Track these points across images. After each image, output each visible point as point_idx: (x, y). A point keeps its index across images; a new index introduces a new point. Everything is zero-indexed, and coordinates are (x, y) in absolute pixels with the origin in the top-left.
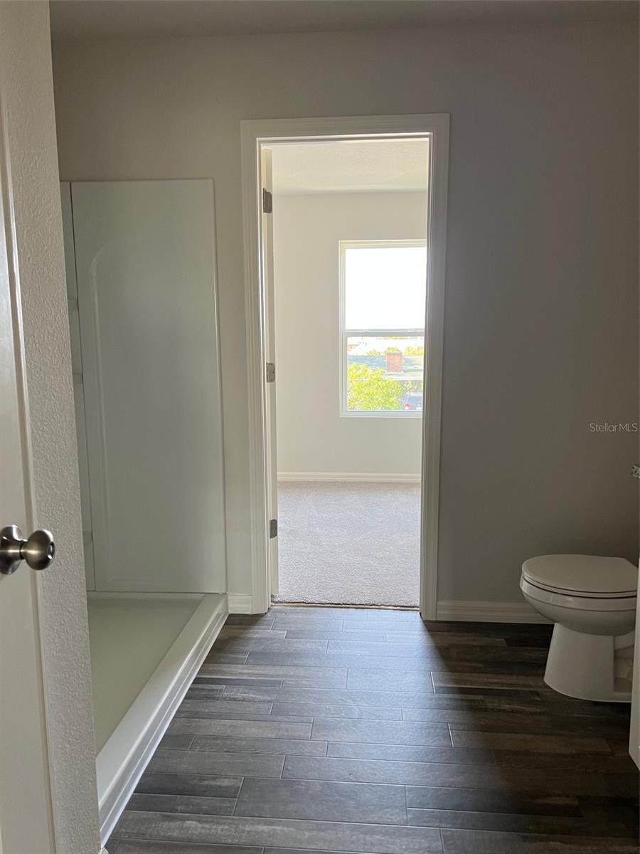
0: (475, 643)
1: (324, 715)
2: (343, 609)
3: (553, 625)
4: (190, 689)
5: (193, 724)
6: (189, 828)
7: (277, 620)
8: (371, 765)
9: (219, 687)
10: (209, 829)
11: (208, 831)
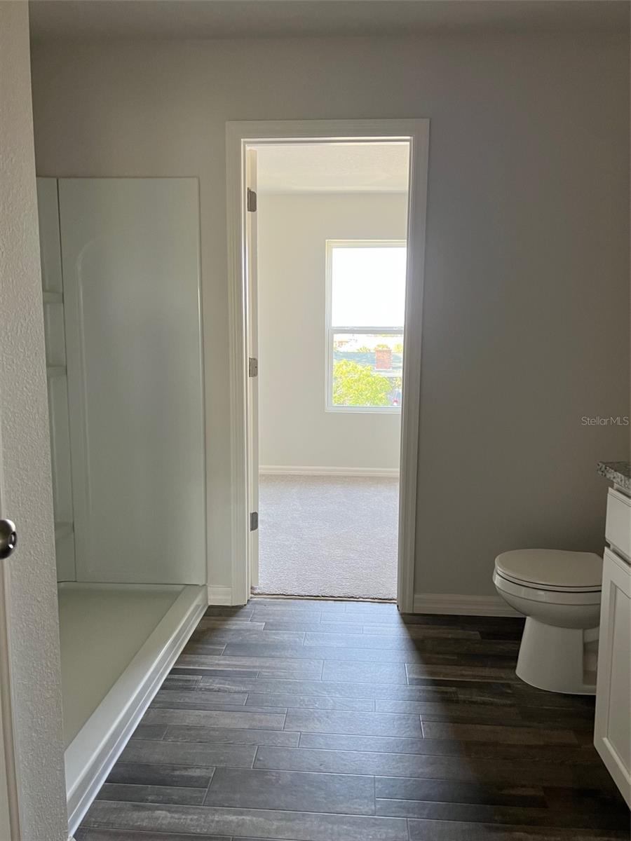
0: (450, 636)
1: (298, 706)
2: (322, 601)
3: (525, 619)
4: (166, 680)
5: (167, 715)
6: (157, 819)
7: (256, 612)
8: (343, 756)
9: (195, 678)
10: (179, 819)
11: (177, 821)
